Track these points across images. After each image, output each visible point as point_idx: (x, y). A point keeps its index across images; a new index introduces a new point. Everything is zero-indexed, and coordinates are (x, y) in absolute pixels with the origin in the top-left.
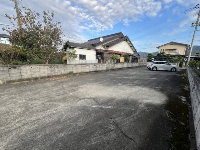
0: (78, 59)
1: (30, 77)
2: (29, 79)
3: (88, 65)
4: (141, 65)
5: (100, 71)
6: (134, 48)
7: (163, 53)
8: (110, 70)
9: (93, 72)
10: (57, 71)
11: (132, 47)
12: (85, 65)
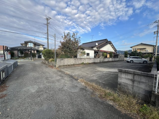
0: (86, 55)
2: (66, 65)
3: (90, 59)
5: (96, 63)
6: (115, 48)
7: (136, 51)
8: (102, 62)
9: (93, 63)
10: (77, 62)
12: (89, 59)
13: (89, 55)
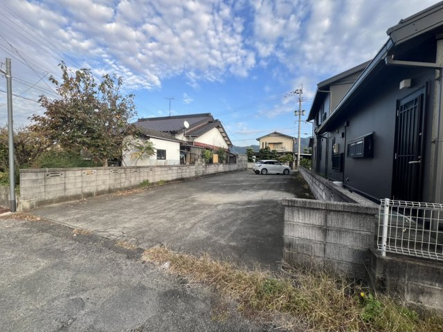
0: (155, 157)
1: (79, 192)
2: (76, 197)
3: (170, 167)
4: (241, 167)
5: (187, 178)
6: (229, 140)
8: (201, 176)
9: (177, 180)
10: (123, 180)
11: (225, 137)
12: (166, 169)
13: (165, 156)
